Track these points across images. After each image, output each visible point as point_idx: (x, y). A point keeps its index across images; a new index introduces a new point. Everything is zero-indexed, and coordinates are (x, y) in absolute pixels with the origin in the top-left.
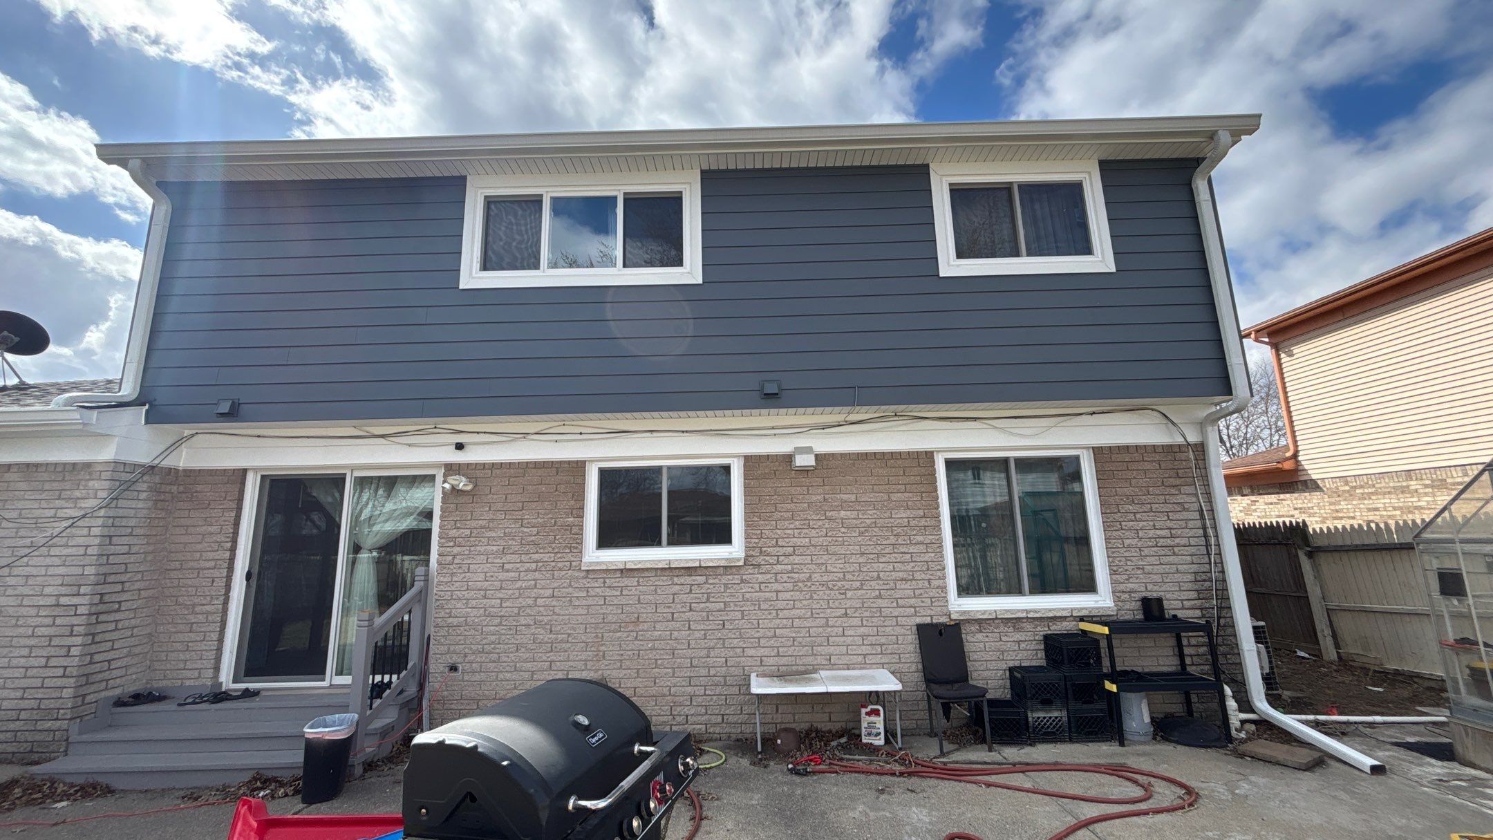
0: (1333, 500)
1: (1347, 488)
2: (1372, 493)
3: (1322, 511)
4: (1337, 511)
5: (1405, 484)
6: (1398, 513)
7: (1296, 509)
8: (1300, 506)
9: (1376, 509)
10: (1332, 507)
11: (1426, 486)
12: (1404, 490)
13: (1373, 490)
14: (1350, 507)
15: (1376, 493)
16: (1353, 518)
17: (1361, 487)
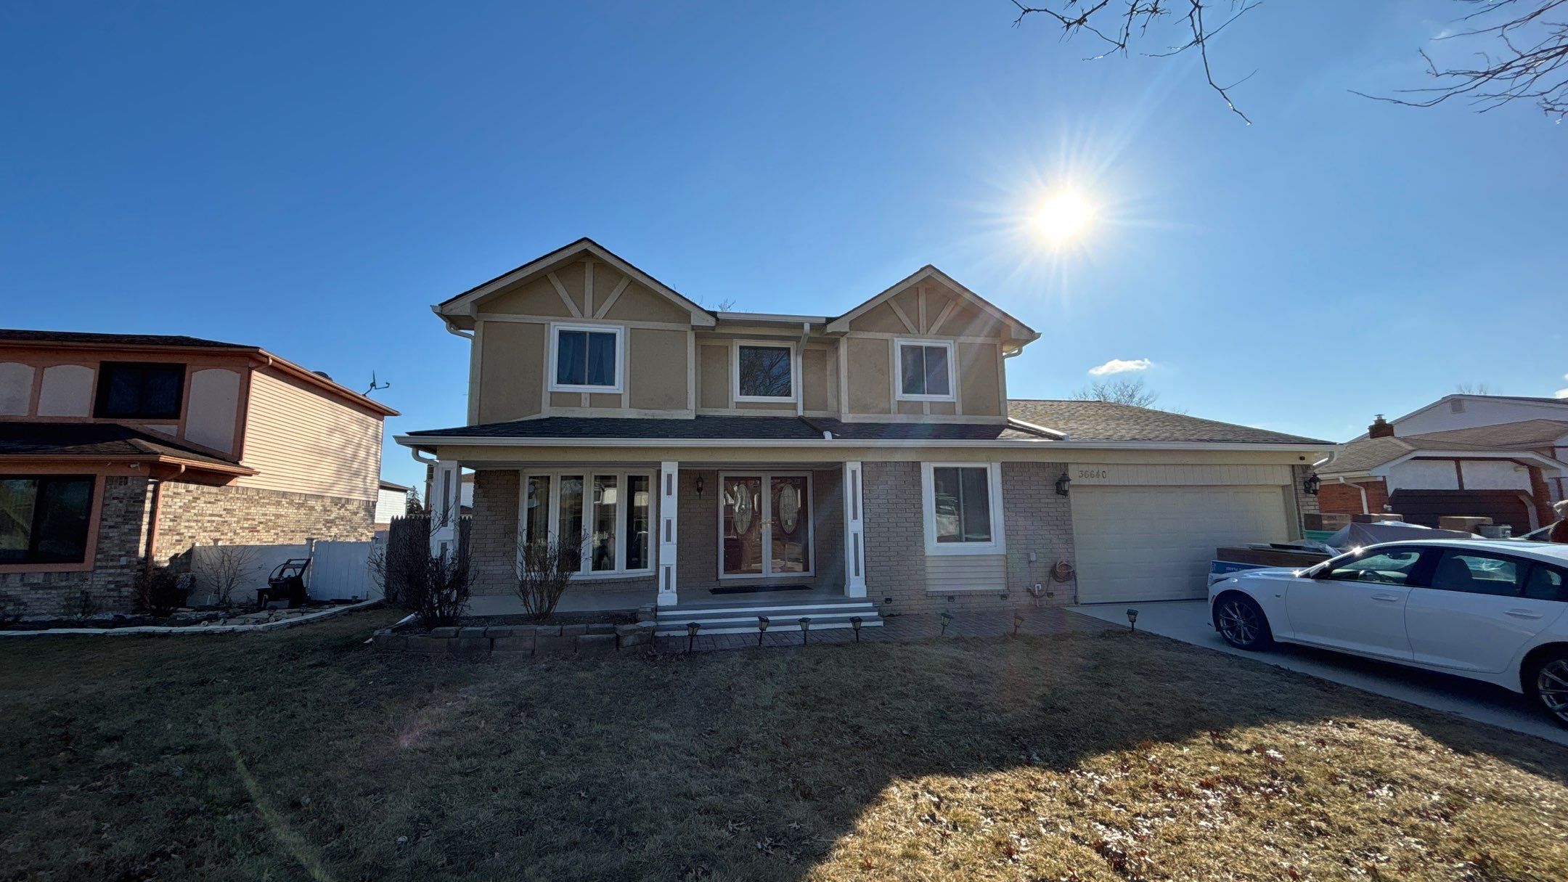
0: (247, 505)
1: (258, 497)
5: (280, 499)
7: (225, 510)
9: (266, 515)
10: (246, 511)
13: (267, 501)
14: (255, 512)
15: (268, 504)
16: (254, 520)
17: (264, 498)
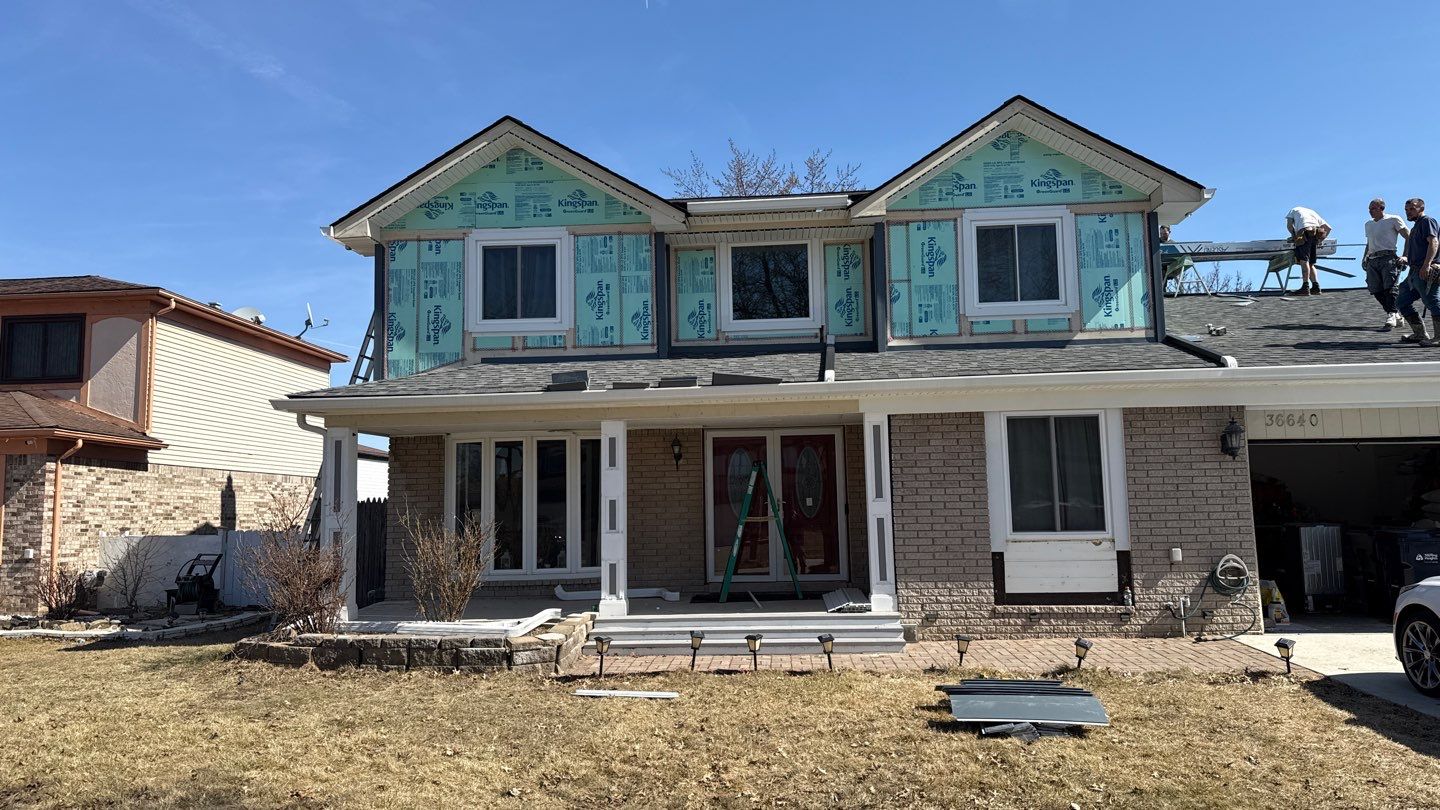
1: (171, 476)
2: (182, 483)
3: (152, 497)
4: (161, 497)
5: (198, 478)
6: (192, 501)
8: (137, 489)
10: (159, 493)
11: (208, 482)
12: (198, 483)
13: (183, 480)
14: (169, 494)
